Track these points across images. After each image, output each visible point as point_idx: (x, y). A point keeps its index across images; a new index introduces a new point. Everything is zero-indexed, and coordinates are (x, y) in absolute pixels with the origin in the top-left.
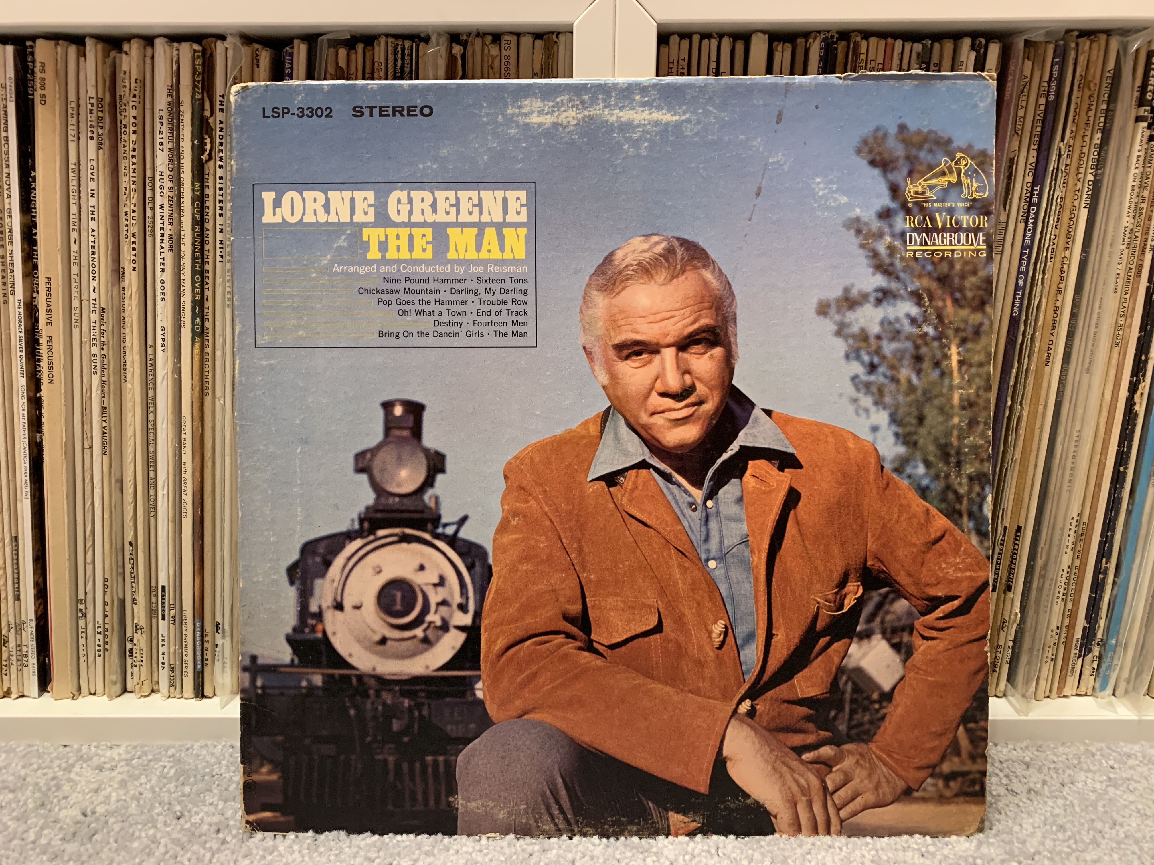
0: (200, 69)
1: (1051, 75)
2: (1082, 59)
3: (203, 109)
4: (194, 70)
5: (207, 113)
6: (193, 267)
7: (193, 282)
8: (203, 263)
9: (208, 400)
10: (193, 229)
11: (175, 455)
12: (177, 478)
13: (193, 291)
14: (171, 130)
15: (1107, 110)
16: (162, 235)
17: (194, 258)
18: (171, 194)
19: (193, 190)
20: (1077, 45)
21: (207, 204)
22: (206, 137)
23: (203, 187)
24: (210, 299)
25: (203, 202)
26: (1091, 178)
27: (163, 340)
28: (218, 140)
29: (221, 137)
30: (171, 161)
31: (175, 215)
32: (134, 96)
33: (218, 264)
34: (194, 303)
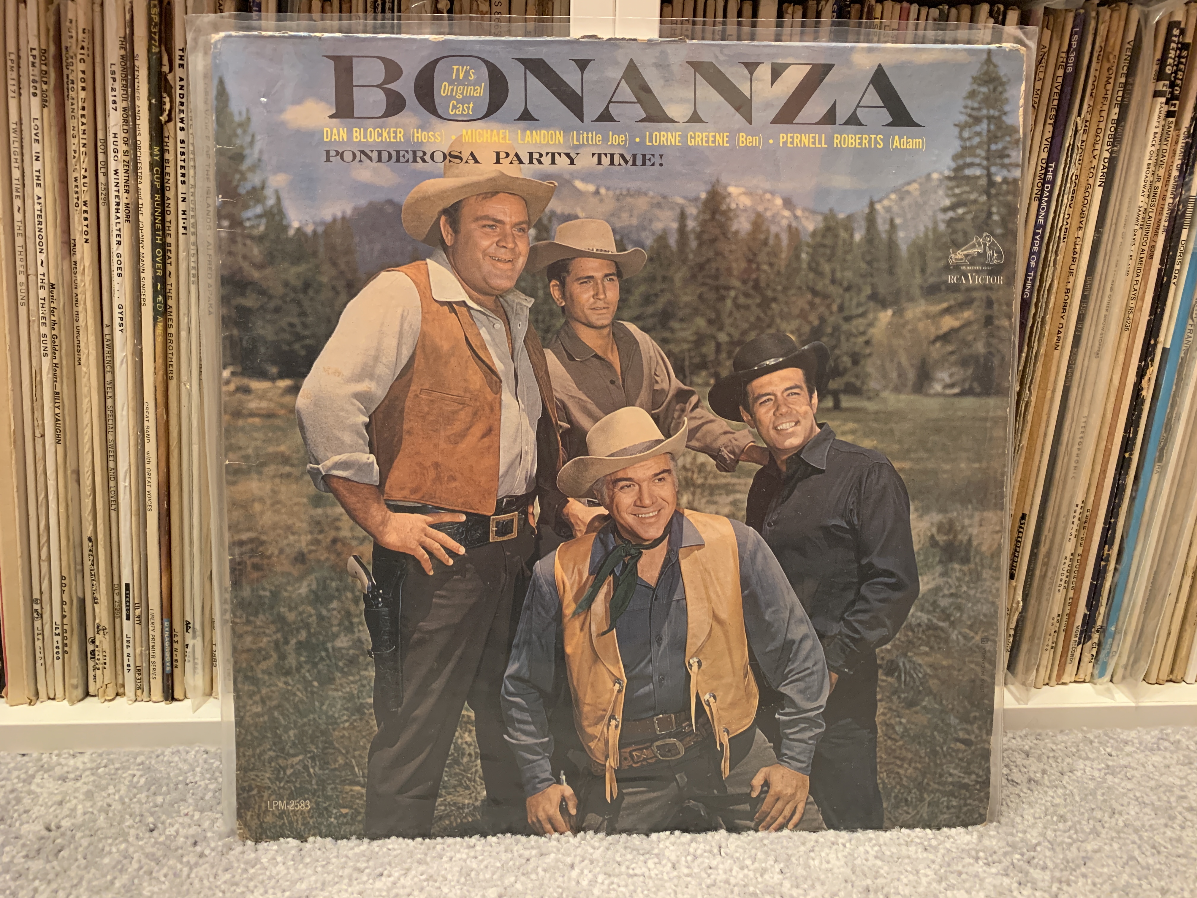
0: (156, 19)
1: (1070, 45)
2: (1103, 29)
3: (161, 64)
4: (150, 20)
5: (166, 69)
6: (154, 239)
7: (154, 257)
8: (164, 236)
9: (173, 384)
10: (153, 197)
11: (137, 444)
12: (140, 468)
13: (154, 266)
14: (125, 87)
15: (1126, 84)
16: (118, 204)
17: (154, 230)
18: (127, 159)
19: (151, 154)
20: (1098, 13)
21: (167, 170)
22: (165, 95)
23: (162, 152)
24: (173, 275)
25: (163, 168)
26: (1107, 155)
27: (122, 319)
28: (178, 100)
29: (182, 96)
30: (126, 121)
31: (132, 182)
32: (83, 48)
33: (181, 237)
34: (156, 280)
